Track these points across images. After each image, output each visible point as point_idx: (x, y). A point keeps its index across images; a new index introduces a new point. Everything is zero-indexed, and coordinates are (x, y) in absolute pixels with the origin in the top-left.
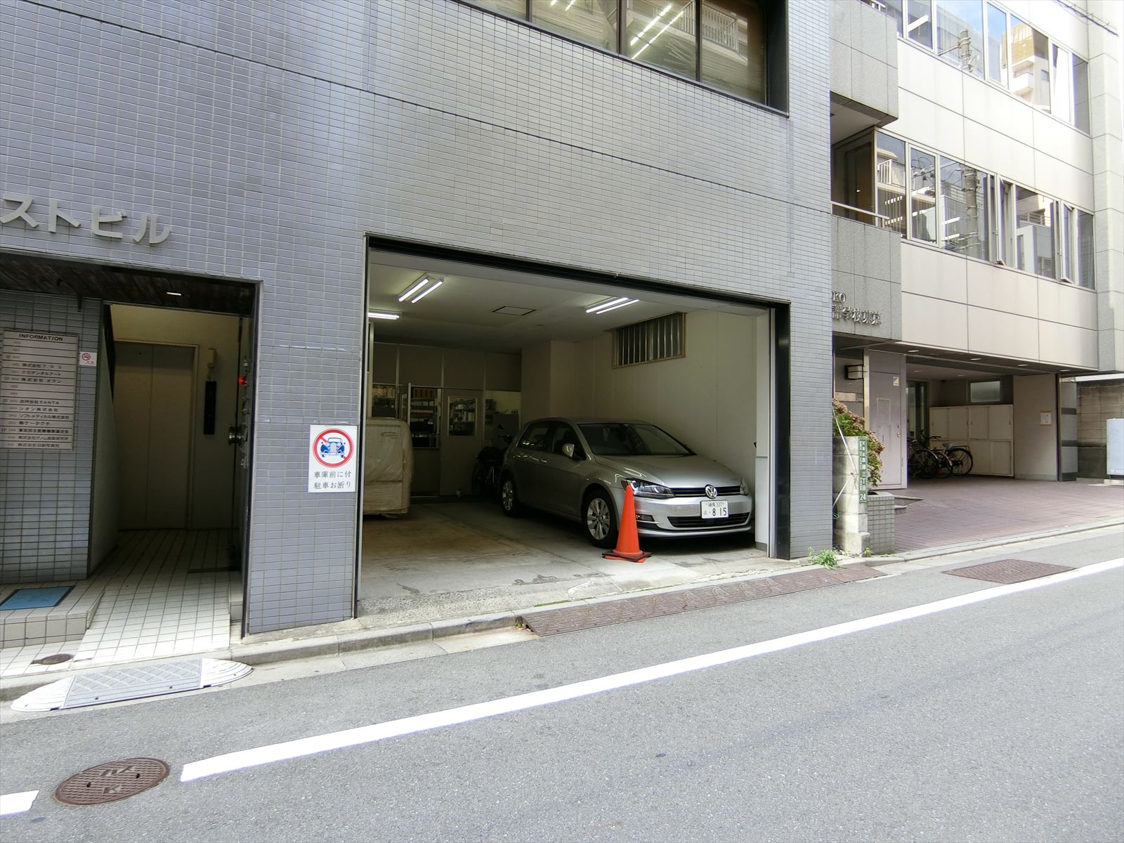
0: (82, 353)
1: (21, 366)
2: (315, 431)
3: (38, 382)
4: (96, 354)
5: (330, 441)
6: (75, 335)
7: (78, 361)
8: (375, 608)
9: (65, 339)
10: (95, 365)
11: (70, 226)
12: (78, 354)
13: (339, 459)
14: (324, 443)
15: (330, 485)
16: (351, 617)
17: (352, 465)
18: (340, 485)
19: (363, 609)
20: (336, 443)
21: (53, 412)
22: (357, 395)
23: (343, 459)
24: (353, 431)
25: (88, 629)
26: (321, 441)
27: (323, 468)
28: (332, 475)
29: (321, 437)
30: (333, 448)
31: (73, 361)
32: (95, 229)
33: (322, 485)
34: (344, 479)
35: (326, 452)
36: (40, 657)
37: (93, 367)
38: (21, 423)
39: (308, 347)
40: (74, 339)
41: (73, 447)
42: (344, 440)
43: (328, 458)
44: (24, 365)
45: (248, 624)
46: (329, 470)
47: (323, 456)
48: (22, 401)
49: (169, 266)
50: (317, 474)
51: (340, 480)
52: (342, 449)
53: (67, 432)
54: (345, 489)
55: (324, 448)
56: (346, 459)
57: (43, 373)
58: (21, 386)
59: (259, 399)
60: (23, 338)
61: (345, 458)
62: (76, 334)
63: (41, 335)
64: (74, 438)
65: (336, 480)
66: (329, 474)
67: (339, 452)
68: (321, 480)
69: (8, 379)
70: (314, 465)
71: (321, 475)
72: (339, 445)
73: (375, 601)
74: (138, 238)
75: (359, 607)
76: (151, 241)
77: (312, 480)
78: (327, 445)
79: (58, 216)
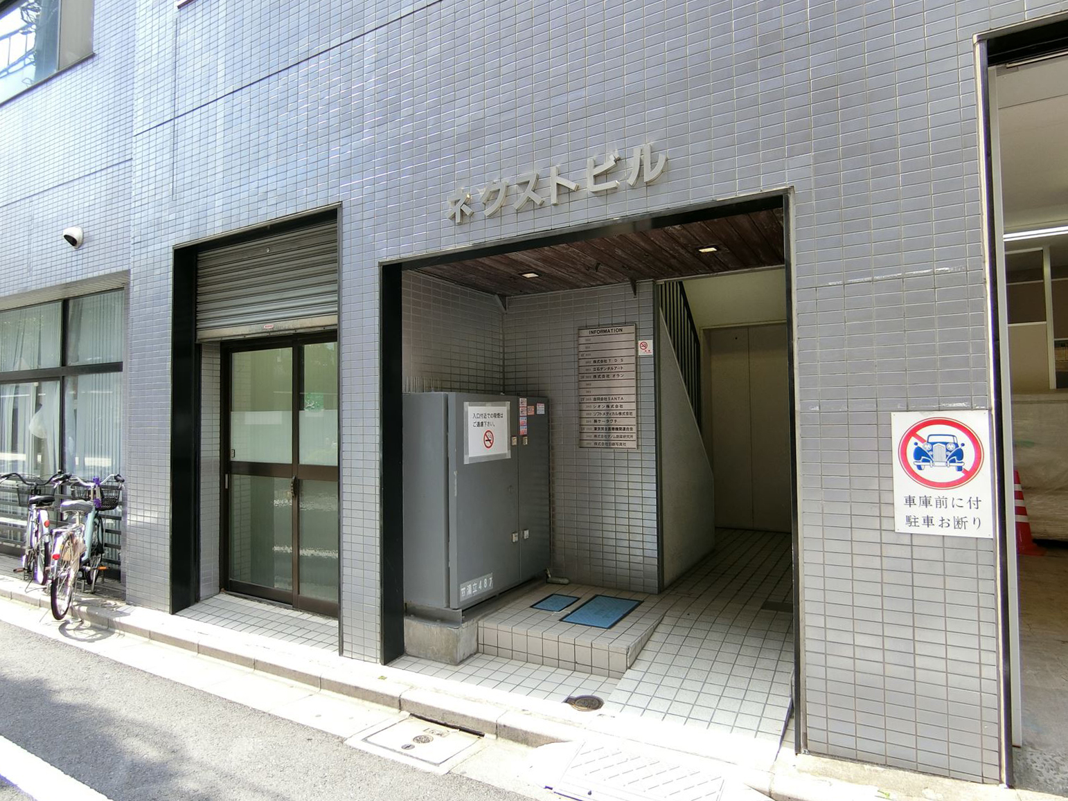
0: (640, 342)
1: (592, 363)
2: (901, 422)
3: (606, 378)
4: (652, 341)
5: (932, 439)
6: (631, 323)
7: (637, 351)
8: (1058, 778)
9: (625, 329)
10: (652, 354)
11: (570, 191)
12: (637, 343)
13: (952, 474)
14: (920, 445)
15: (936, 521)
16: (1001, 782)
17: (983, 484)
18: (959, 522)
19: (1028, 769)
20: (946, 444)
21: (619, 408)
22: (983, 349)
23: (961, 475)
24: (980, 422)
25: (630, 668)
26: (913, 440)
27: (919, 491)
28: (941, 502)
29: (913, 432)
30: (939, 453)
31: (633, 352)
32: (591, 187)
33: (921, 521)
34: (967, 513)
35: (924, 461)
36: (575, 695)
37: (649, 356)
38: (595, 421)
39: (877, 278)
40: (632, 329)
41: (638, 445)
42: (962, 438)
43: (928, 472)
44: (595, 362)
45: (806, 734)
46: (934, 493)
47: (919, 468)
48: (595, 399)
49: (669, 206)
50: (910, 501)
51: (960, 513)
52: (959, 454)
53: (631, 429)
54: (971, 531)
55: (919, 454)
56: (969, 475)
57: (609, 368)
58: (594, 384)
59: (800, 374)
60: (592, 335)
61: (965, 471)
62: (633, 322)
63: (605, 329)
64: (637, 435)
65: (950, 513)
66: (933, 502)
67: (953, 461)
68: (919, 511)
69: (583, 377)
70: (903, 485)
71: (917, 501)
72: (951, 447)
73: (1058, 759)
74: (631, 181)
75: (1019, 764)
76: (646, 180)
77: (901, 511)
78: (926, 447)
79: (558, 184)
